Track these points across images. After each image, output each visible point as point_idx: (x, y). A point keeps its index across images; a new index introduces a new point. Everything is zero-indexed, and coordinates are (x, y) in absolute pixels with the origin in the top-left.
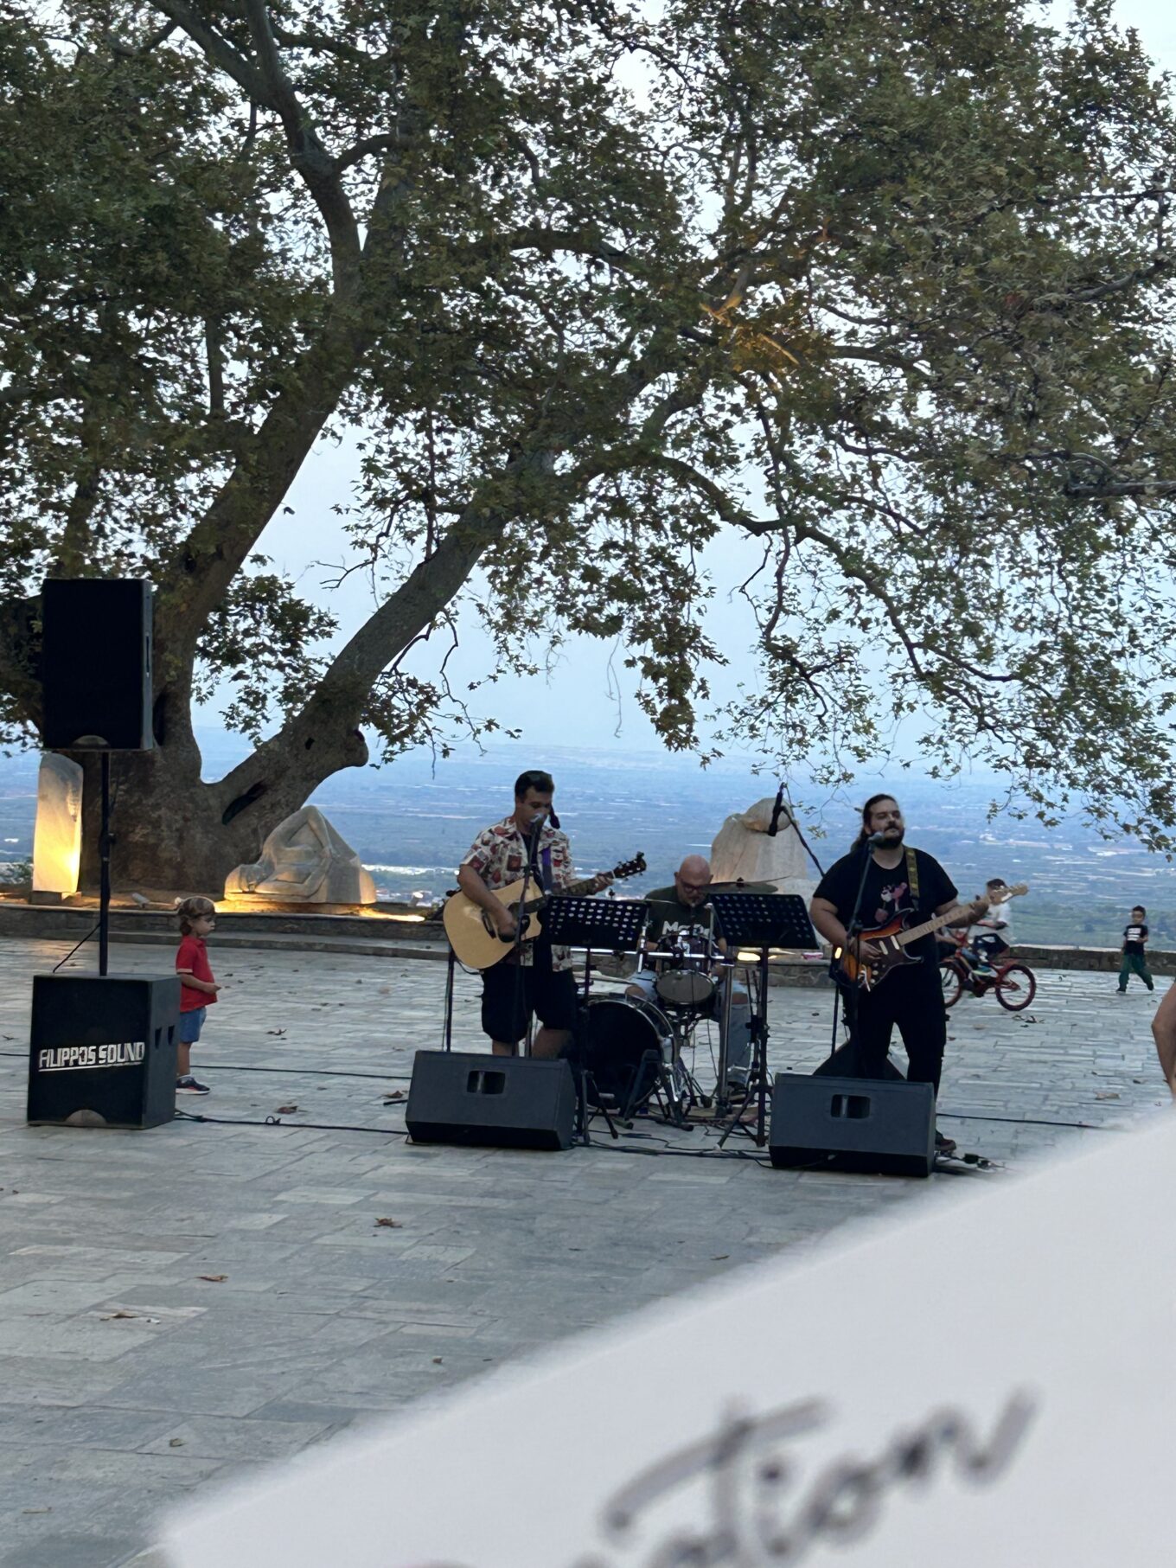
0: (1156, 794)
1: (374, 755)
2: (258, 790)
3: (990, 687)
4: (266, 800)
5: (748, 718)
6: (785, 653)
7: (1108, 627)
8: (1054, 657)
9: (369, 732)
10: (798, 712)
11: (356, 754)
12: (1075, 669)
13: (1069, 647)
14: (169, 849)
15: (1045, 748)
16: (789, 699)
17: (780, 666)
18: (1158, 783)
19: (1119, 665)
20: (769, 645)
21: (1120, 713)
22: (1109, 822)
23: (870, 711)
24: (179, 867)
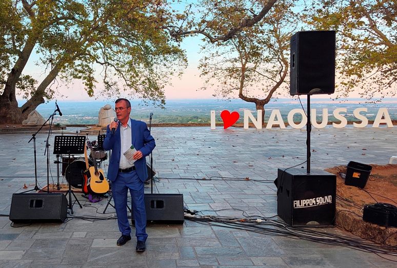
0: (162, 100)
1: (46, 102)
2: (28, 108)
3: (138, 86)
4: (29, 109)
5: (102, 93)
6: (107, 83)
7: (155, 76)
8: (147, 81)
9: (45, 98)
10: (109, 92)
11: (43, 101)
12: (150, 82)
13: (149, 79)
14: (13, 118)
15: (146, 95)
16: (108, 90)
17: (106, 85)
18: (163, 99)
19: (157, 81)
20: (105, 82)
21: (157, 89)
22: (156, 105)
23: (120, 91)
24: (15, 121)
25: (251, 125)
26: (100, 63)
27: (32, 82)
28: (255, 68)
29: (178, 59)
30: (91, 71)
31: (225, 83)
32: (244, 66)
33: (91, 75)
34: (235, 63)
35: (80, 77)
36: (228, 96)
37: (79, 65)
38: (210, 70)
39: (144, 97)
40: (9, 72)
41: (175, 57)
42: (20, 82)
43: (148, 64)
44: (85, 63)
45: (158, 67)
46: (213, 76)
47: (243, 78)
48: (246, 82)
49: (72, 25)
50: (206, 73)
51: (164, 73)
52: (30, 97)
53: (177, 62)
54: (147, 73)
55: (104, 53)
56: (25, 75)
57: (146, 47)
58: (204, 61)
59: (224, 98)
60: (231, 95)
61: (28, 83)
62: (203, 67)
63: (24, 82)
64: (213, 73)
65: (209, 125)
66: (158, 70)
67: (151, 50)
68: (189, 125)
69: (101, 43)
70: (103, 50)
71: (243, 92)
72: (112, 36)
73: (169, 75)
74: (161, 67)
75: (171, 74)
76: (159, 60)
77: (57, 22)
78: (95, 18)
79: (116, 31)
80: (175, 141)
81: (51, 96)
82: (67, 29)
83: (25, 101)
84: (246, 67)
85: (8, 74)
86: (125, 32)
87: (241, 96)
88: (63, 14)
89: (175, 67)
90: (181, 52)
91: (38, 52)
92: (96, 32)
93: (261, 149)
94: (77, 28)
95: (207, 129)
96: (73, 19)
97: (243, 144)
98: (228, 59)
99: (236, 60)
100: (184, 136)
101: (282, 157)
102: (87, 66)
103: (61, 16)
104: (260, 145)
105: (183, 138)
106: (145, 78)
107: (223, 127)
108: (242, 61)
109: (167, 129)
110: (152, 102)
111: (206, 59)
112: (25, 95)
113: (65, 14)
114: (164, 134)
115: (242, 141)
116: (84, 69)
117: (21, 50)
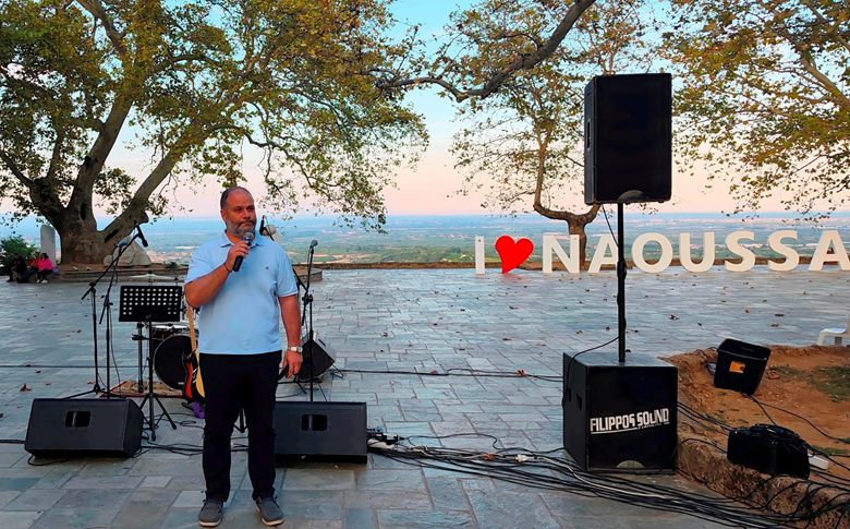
0: (380, 216)
1: (151, 220)
2: (116, 232)
3: (332, 188)
4: (118, 234)
6: (272, 183)
7: (365, 168)
8: (349, 178)
9: (149, 213)
10: (277, 200)
11: (145, 219)
12: (356, 181)
13: (353, 174)
14: (88, 251)
15: (348, 205)
16: (274, 197)
17: (270, 187)
18: (380, 213)
19: (369, 179)
20: (267, 181)
21: (369, 193)
23: (296, 198)
24: (91, 257)
25: (558, 266)
26: (256, 143)
27: (125, 181)
28: (567, 150)
29: (409, 135)
30: (233, 158)
31: (506, 180)
32: (543, 146)
33: (235, 168)
34: (525, 141)
35: (213, 171)
36: (512, 208)
37: (214, 148)
38: (476, 156)
39: (346, 210)
40: (81, 163)
41: (403, 129)
42: (102, 181)
43: (353, 146)
44: (222, 143)
45: (371, 149)
46: (481, 169)
47: (542, 170)
48: (550, 179)
49: (200, 69)
50: (468, 161)
51: (380, 162)
52: (119, 211)
53: (406, 140)
54: (348, 162)
55: (265, 124)
56: (112, 168)
57: (347, 112)
58: (462, 136)
59: (505, 212)
60: (518, 206)
61: (118, 185)
62: (461, 150)
63: (110, 182)
64: (482, 161)
65: (472, 265)
66: (371, 157)
67: (357, 119)
68: (433, 266)
69: (258, 105)
70: (265, 116)
71: (542, 199)
72: (280, 90)
73: (391, 166)
74: (377, 150)
75: (397, 163)
76: (373, 136)
77: (170, 63)
78: (248, 57)
79: (290, 80)
80: (398, 298)
81: (161, 209)
82: (190, 78)
83: (111, 219)
84: (548, 149)
85: (78, 166)
86: (306, 82)
87: (538, 207)
88: (183, 49)
89: (403, 150)
90: (416, 120)
91: (132, 123)
92: (250, 83)
93: (565, 313)
94: (209, 76)
95: (468, 273)
96: (202, 57)
97: (532, 304)
98: (510, 133)
99: (527, 136)
100: (418, 287)
101: (605, 331)
102: (227, 149)
103: (180, 52)
104: (567, 305)
105: (414, 291)
106: (345, 172)
107: (501, 270)
108: (539, 139)
109: (388, 273)
110: (360, 218)
111: (467, 133)
112: (112, 207)
113: (187, 49)
114: (379, 282)
115: (533, 296)
116: (221, 156)
117: (103, 120)
